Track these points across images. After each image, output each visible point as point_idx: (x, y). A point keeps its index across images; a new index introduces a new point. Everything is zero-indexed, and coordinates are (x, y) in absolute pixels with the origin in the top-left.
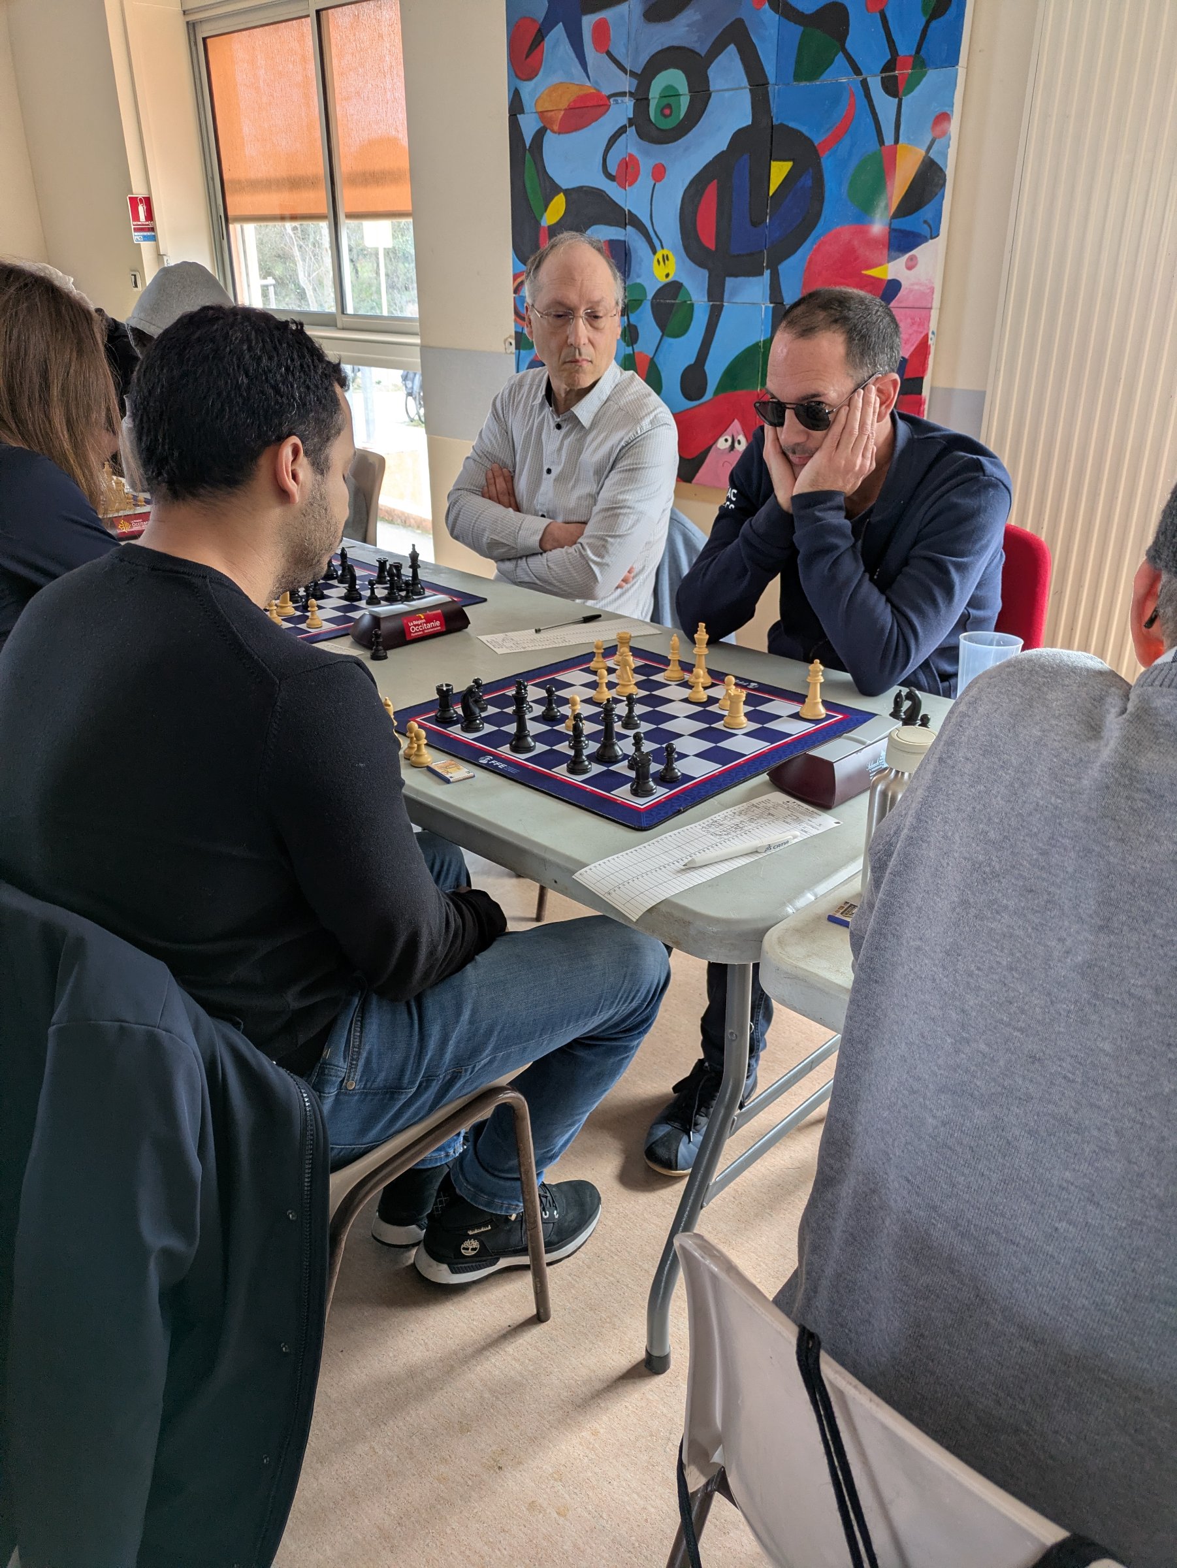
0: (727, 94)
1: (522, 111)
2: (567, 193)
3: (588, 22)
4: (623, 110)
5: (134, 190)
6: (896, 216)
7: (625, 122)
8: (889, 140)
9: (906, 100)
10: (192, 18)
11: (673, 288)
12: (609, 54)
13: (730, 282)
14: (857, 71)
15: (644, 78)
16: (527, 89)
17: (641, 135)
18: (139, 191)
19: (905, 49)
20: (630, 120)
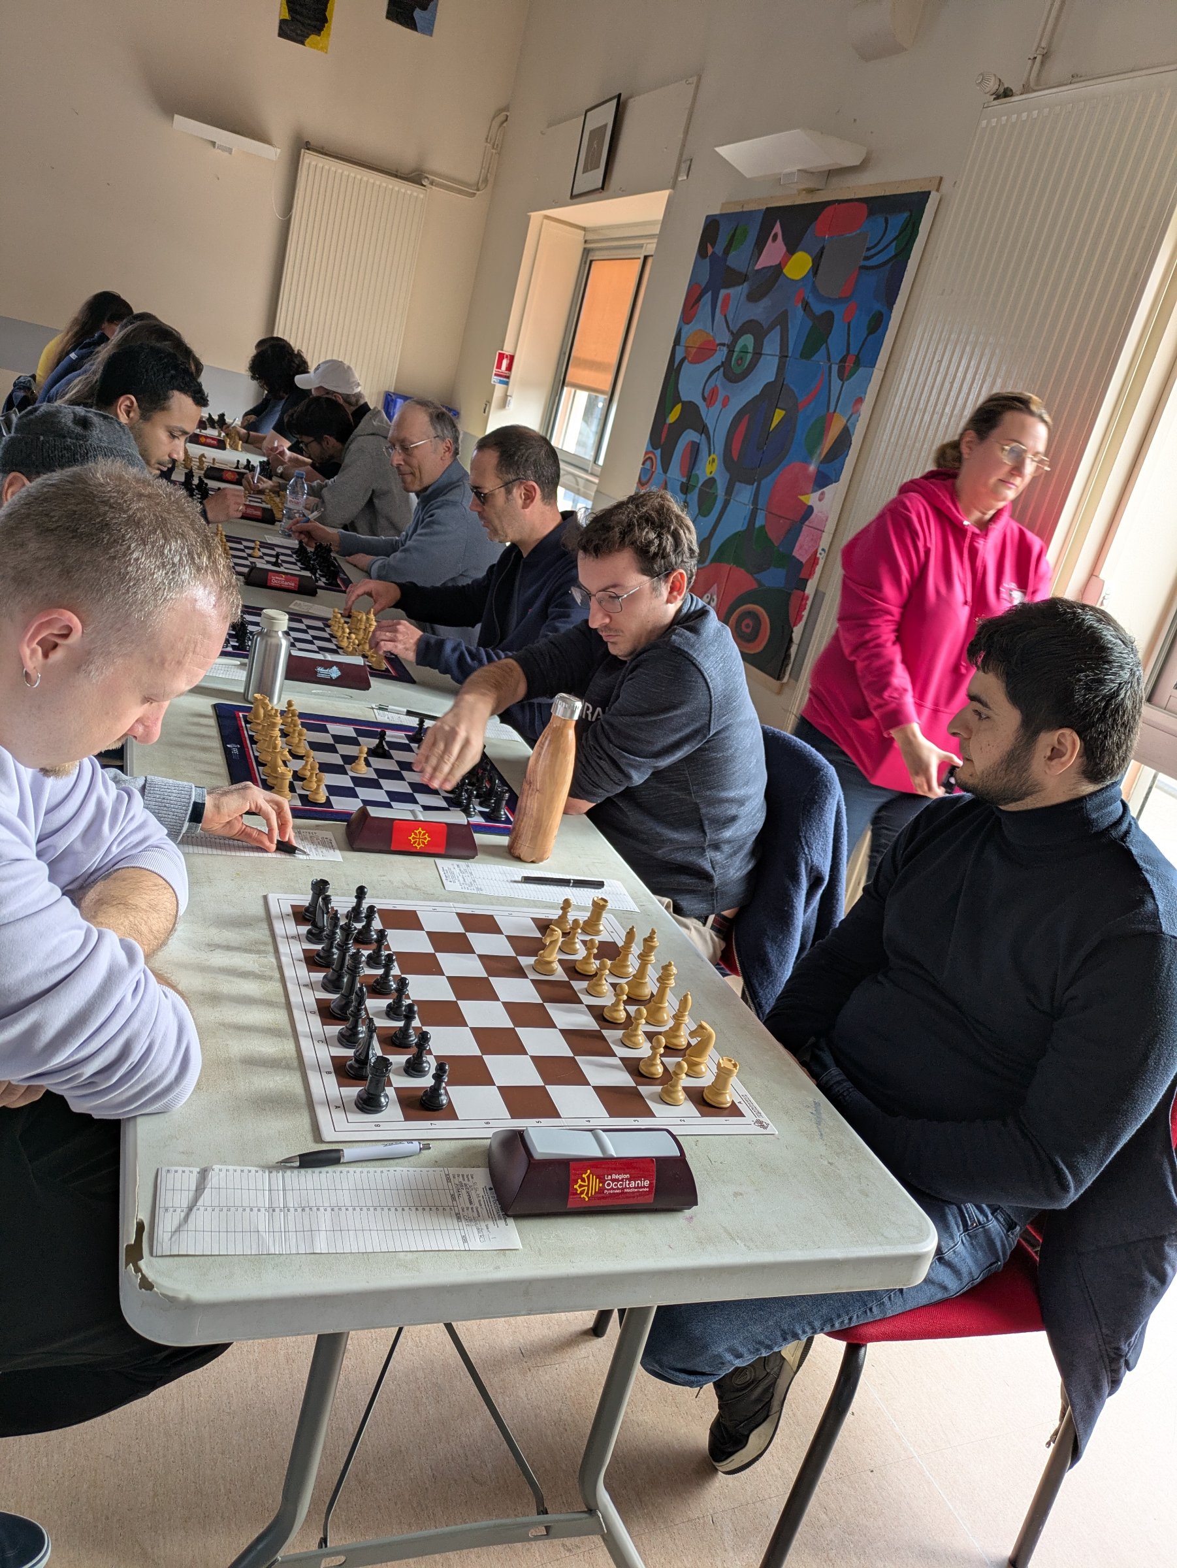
0: (769, 357)
1: (679, 344)
2: (684, 403)
3: (723, 292)
4: (720, 356)
5: (505, 348)
6: (821, 462)
7: (720, 364)
8: (831, 410)
9: (846, 383)
10: (588, 246)
11: (711, 482)
12: (725, 316)
13: (738, 485)
14: (829, 360)
15: (736, 336)
16: (686, 328)
17: (725, 374)
18: (508, 349)
19: (854, 351)
20: (723, 363)
